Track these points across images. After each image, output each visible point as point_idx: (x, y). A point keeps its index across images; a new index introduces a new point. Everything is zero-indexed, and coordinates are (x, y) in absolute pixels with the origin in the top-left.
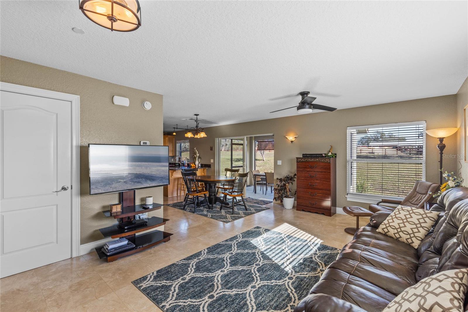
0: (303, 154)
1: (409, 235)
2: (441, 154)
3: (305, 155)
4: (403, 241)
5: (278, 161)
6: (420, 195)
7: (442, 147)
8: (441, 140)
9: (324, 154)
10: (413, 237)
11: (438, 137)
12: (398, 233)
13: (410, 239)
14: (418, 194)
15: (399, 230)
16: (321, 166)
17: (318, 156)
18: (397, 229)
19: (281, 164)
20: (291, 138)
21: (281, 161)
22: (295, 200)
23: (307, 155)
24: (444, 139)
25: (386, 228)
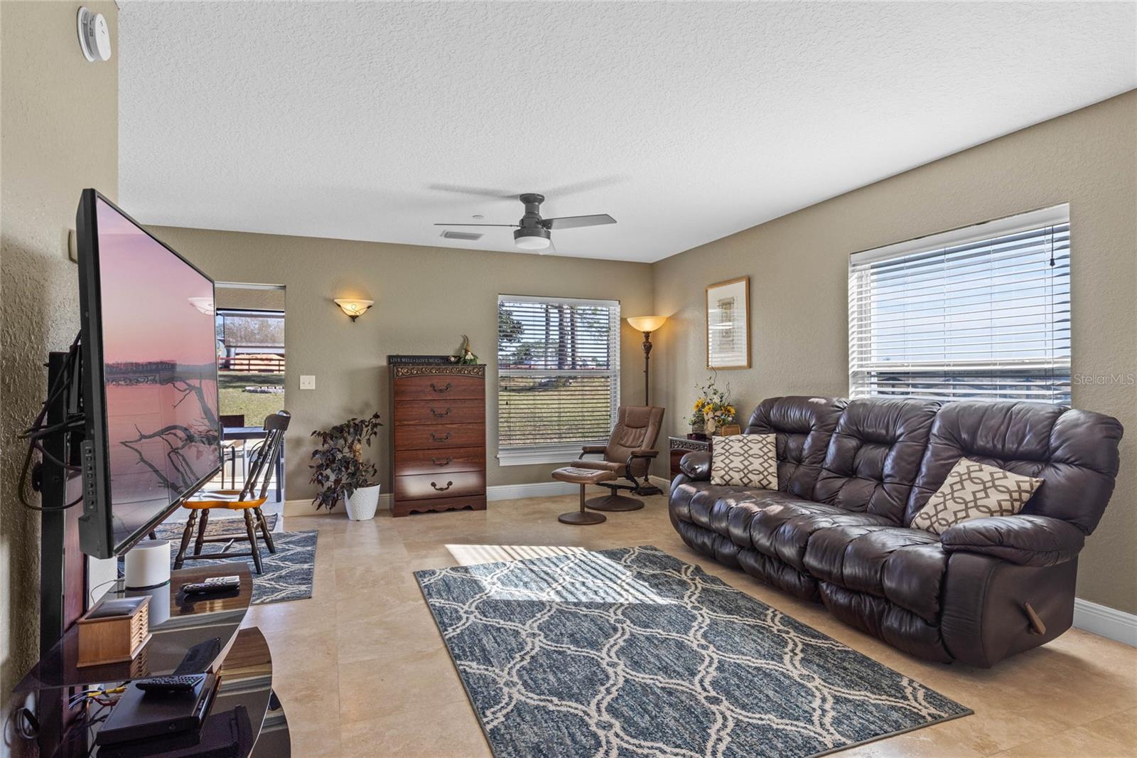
0: (390, 357)
1: (761, 475)
2: (647, 358)
3: (395, 360)
4: (754, 485)
5: (302, 377)
6: (634, 430)
7: (648, 347)
8: (647, 334)
9: (453, 356)
10: (767, 475)
11: (643, 330)
12: (746, 475)
13: (765, 480)
14: (630, 429)
15: (746, 471)
16: (464, 386)
17: (431, 361)
18: (742, 470)
19: (314, 388)
20: (352, 305)
21: (314, 377)
22: (381, 492)
23: (403, 360)
24: (650, 334)
25: (727, 473)
